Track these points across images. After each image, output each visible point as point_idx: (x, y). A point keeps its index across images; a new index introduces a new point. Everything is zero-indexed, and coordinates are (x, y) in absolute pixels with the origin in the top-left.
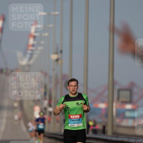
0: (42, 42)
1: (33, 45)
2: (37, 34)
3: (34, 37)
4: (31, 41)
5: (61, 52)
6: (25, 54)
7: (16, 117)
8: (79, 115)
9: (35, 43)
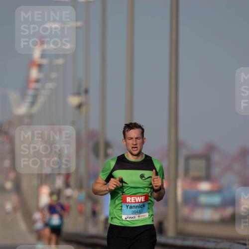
0: (54, 75)
1: (37, 81)
2: (45, 61)
3: (40, 66)
4: (34, 73)
5: (86, 91)
6: (23, 95)
7: (9, 207)
8: (143, 196)
9: (41, 76)
